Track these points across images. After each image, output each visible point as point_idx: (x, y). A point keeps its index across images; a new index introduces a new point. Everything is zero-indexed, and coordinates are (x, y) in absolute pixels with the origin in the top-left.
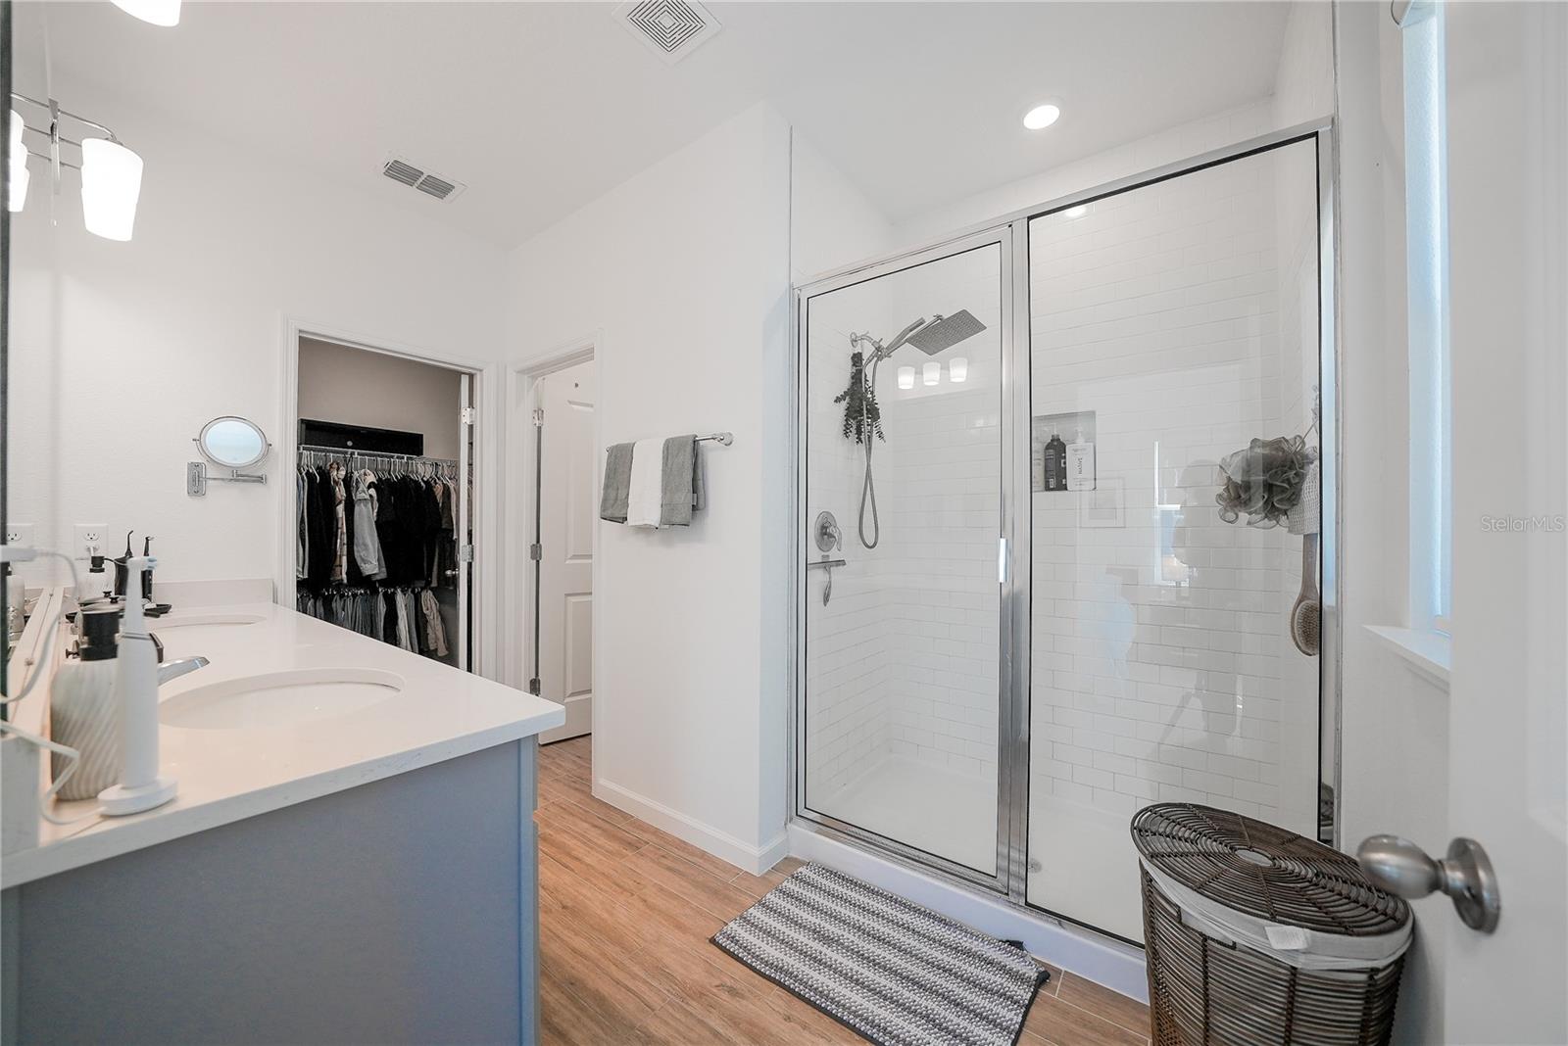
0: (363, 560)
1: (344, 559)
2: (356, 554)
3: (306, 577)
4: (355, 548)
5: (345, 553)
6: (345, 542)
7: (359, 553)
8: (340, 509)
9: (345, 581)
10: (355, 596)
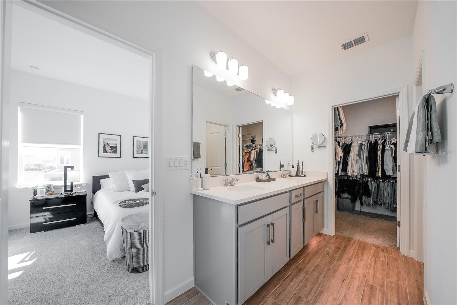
0: (387, 170)
1: (380, 169)
2: (384, 168)
3: (368, 174)
4: (384, 166)
5: (381, 167)
6: (381, 164)
7: (385, 167)
8: (379, 153)
9: (380, 177)
10: (389, 182)
